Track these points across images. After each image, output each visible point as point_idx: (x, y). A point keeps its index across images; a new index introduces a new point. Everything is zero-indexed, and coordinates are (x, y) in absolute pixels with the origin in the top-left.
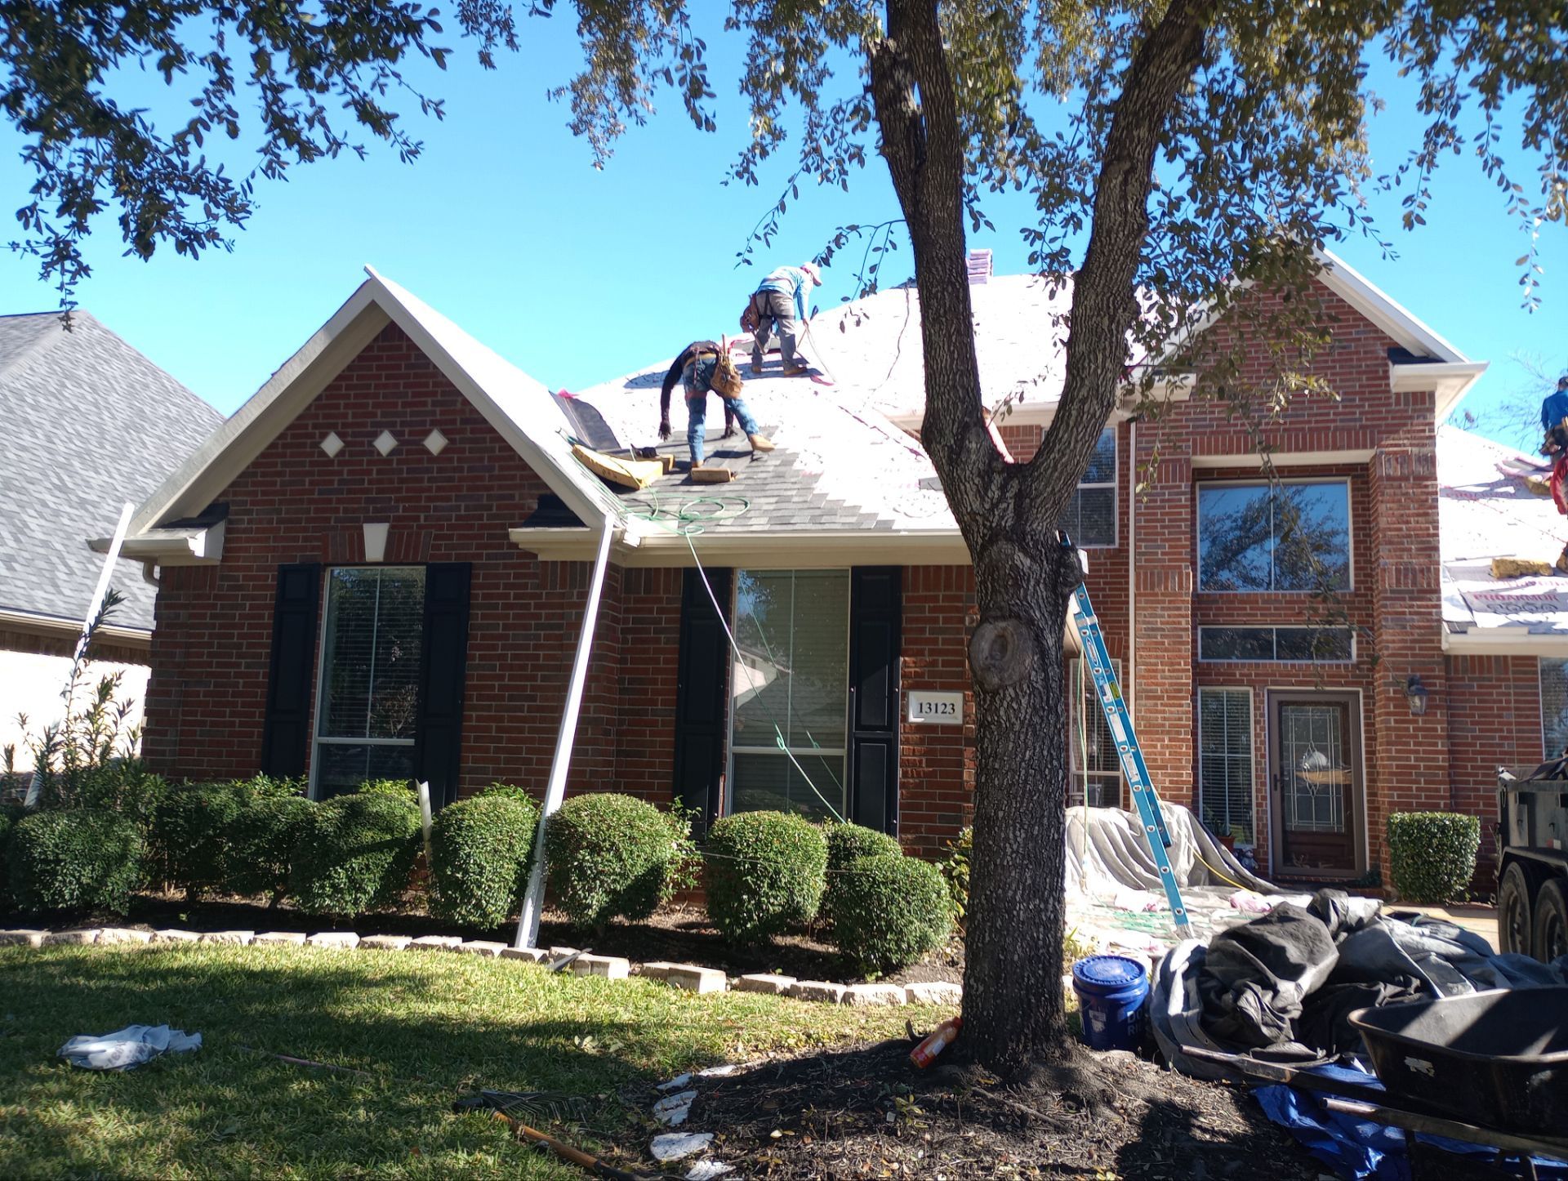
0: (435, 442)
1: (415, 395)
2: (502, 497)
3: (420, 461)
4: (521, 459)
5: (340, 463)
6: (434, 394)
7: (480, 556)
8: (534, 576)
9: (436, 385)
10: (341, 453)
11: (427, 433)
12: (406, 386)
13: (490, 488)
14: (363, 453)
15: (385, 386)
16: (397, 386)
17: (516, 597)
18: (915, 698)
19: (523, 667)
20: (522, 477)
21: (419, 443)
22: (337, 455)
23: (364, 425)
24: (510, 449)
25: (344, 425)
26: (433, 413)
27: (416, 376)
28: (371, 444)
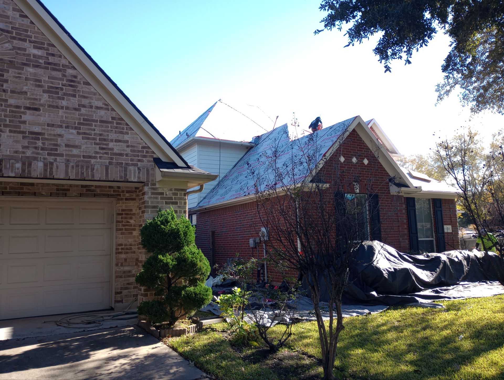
0: (366, 162)
1: (360, 148)
2: (381, 178)
3: (363, 166)
4: (384, 169)
5: (345, 165)
6: (364, 149)
7: (378, 193)
8: (390, 198)
9: (364, 146)
10: (344, 162)
11: (364, 159)
12: (357, 145)
13: (378, 175)
14: (349, 162)
15: (352, 144)
16: (355, 145)
17: (388, 203)
18: (445, 227)
19: (391, 221)
20: (384, 173)
21: (362, 161)
22: (343, 162)
23: (349, 154)
24: (381, 165)
25: (344, 154)
26: (364, 154)
27: (359, 143)
28: (351, 160)
